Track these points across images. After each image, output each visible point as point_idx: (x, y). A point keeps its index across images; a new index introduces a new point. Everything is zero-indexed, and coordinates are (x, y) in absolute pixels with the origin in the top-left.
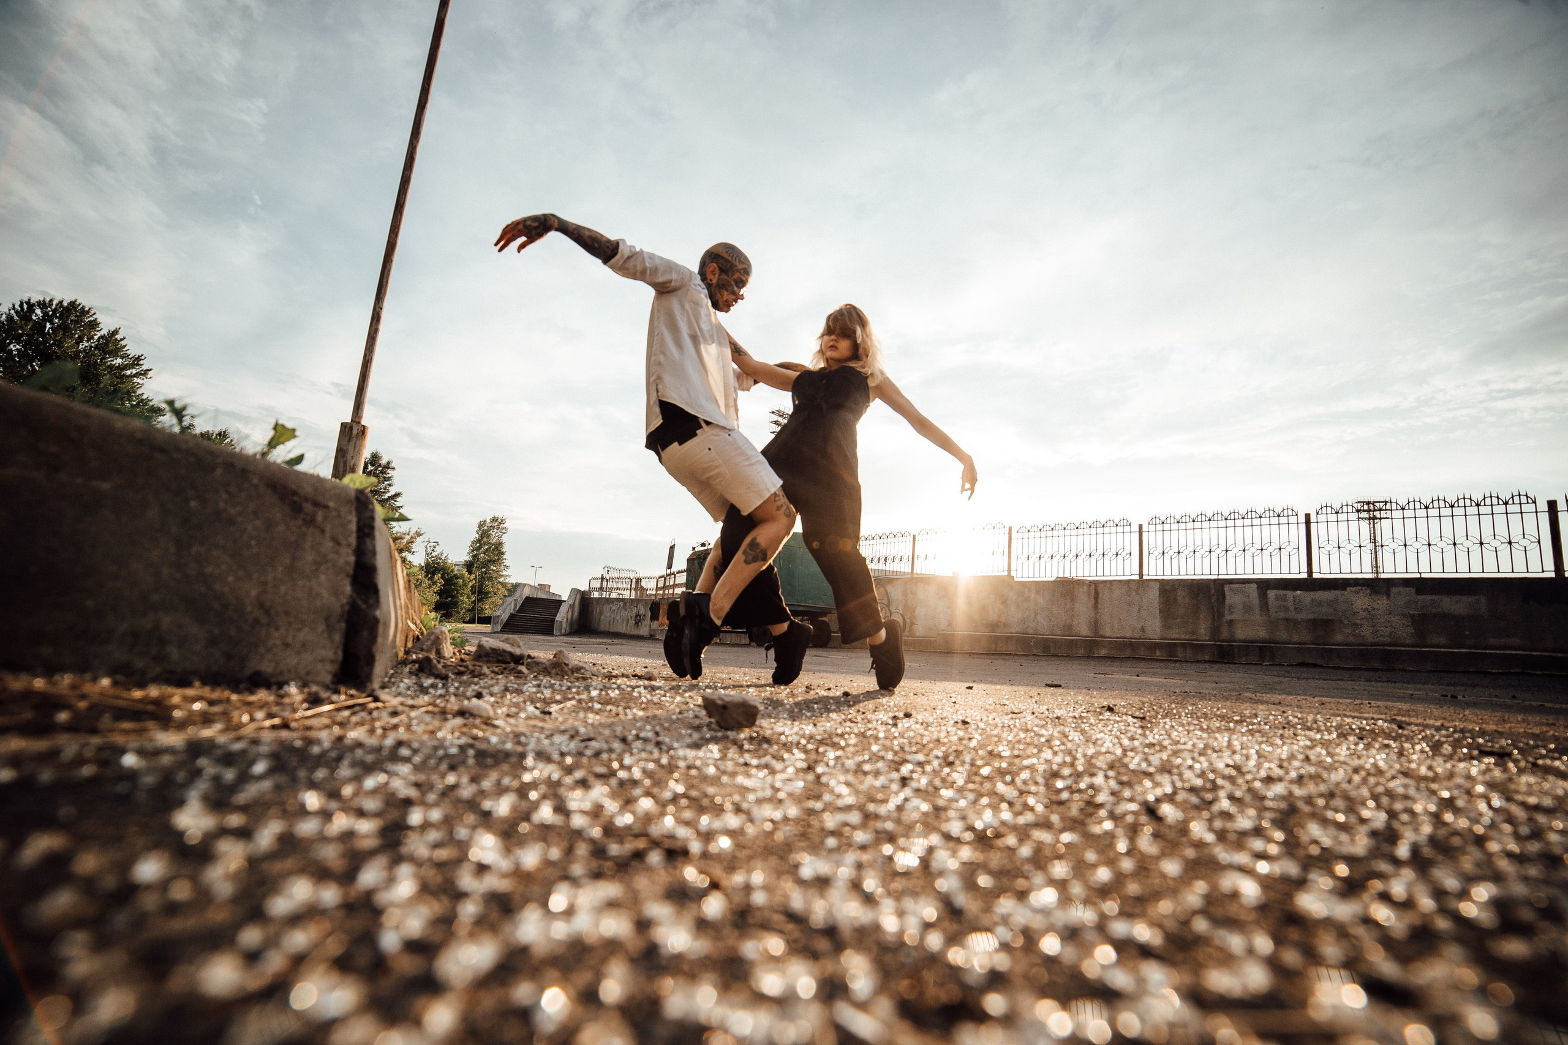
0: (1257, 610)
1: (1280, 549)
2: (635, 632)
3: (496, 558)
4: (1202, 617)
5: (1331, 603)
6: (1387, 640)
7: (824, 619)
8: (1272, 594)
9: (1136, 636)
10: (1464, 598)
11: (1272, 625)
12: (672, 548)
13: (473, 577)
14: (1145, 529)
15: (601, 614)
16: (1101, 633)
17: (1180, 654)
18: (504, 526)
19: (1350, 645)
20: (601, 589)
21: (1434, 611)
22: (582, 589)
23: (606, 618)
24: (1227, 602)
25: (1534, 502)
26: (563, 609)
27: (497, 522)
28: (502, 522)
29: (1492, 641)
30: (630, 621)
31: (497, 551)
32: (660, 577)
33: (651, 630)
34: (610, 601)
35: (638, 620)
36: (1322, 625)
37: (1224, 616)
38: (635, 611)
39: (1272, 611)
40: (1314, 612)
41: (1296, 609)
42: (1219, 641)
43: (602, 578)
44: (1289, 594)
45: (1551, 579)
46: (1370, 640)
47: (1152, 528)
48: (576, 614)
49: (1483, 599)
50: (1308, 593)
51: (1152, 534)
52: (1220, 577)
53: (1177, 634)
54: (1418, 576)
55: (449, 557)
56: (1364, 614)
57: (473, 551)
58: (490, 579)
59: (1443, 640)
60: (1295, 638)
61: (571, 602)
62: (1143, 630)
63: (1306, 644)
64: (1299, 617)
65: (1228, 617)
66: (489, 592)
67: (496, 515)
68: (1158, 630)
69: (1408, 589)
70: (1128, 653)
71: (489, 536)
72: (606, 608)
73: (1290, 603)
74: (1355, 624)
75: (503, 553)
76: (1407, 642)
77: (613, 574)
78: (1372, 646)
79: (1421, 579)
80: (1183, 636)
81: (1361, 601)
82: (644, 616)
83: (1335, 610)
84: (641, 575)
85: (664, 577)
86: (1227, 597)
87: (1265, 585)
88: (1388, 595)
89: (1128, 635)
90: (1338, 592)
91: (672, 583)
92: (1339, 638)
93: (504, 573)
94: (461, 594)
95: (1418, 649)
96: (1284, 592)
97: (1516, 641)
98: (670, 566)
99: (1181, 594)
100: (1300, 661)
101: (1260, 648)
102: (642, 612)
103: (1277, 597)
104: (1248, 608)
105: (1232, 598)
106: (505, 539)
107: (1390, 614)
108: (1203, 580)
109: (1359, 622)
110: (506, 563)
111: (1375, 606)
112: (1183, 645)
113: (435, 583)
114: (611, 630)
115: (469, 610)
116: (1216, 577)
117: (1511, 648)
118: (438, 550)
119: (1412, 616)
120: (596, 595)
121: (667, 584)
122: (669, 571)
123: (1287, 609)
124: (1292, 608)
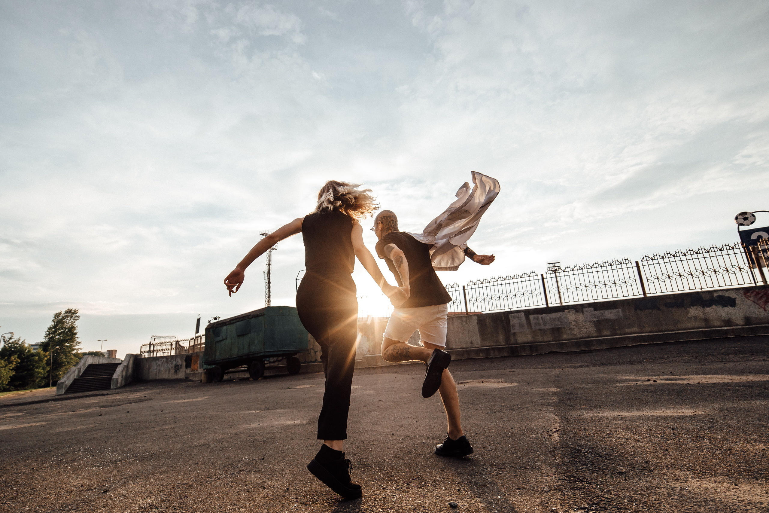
0: (526, 326)
1: (532, 293)
2: (175, 377)
3: (69, 337)
4: (500, 333)
5: (560, 319)
6: (585, 335)
7: (296, 356)
8: (531, 317)
9: (469, 346)
10: (613, 311)
11: (534, 333)
12: (199, 320)
13: (47, 353)
14: (466, 288)
15: (149, 369)
16: (451, 347)
17: (492, 354)
18: (77, 315)
19: (570, 340)
20: (149, 352)
21: (602, 318)
22: (135, 353)
23: (153, 372)
24: (511, 324)
25: (631, 263)
26: (119, 369)
27: (71, 313)
28: (76, 312)
29: (627, 330)
30: (171, 370)
31: (71, 334)
32: (191, 339)
33: (186, 374)
34: (157, 358)
35: (177, 368)
36: (557, 331)
37: (510, 331)
38: (174, 363)
39: (533, 326)
40: (552, 324)
41: (544, 323)
42: (510, 345)
43: (150, 344)
44: (540, 316)
45: (642, 298)
46: (579, 336)
47: (469, 287)
48: (130, 371)
49: (620, 310)
50: (548, 315)
51: (470, 290)
52: (506, 310)
53: (489, 344)
54: (593, 301)
55: (26, 341)
56: (574, 323)
57: (49, 335)
58: (65, 353)
59: (608, 333)
60: (546, 339)
61: (125, 364)
62: (472, 343)
63: (551, 341)
64: (546, 328)
65: (513, 331)
66: (63, 362)
67: (70, 308)
68: (479, 342)
69: (590, 308)
70: (466, 357)
71: (64, 323)
72: (154, 364)
73: (541, 321)
74: (571, 329)
75: (76, 334)
76: (594, 335)
77: (158, 341)
78: (580, 339)
79: (595, 303)
80: (492, 344)
81: (572, 316)
82: (181, 365)
83: (561, 322)
84: (179, 339)
85: (194, 339)
86: (511, 320)
87: (528, 313)
88: (583, 312)
89: (464, 347)
90: (561, 313)
91: (199, 342)
92: (565, 336)
93: (77, 347)
94: (37, 368)
95: (599, 338)
96: (537, 315)
97: (635, 329)
98: (197, 332)
99: (488, 321)
100: (549, 351)
101: (530, 346)
102: (180, 363)
103: (534, 318)
104: (521, 326)
105: (514, 321)
106: (77, 324)
107: (585, 322)
108: (498, 313)
109: (572, 327)
110: (78, 340)
111: (578, 318)
112: (493, 349)
113: (11, 362)
114: (158, 378)
115: (44, 378)
116: (504, 311)
117: (634, 333)
118: (15, 338)
119: (594, 322)
120: (146, 355)
121: (196, 343)
122: (197, 335)
123: (539, 324)
124: (542, 323)
